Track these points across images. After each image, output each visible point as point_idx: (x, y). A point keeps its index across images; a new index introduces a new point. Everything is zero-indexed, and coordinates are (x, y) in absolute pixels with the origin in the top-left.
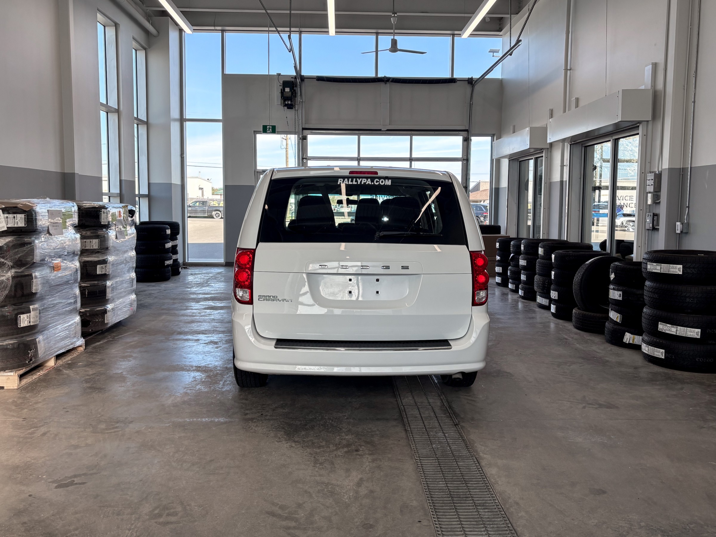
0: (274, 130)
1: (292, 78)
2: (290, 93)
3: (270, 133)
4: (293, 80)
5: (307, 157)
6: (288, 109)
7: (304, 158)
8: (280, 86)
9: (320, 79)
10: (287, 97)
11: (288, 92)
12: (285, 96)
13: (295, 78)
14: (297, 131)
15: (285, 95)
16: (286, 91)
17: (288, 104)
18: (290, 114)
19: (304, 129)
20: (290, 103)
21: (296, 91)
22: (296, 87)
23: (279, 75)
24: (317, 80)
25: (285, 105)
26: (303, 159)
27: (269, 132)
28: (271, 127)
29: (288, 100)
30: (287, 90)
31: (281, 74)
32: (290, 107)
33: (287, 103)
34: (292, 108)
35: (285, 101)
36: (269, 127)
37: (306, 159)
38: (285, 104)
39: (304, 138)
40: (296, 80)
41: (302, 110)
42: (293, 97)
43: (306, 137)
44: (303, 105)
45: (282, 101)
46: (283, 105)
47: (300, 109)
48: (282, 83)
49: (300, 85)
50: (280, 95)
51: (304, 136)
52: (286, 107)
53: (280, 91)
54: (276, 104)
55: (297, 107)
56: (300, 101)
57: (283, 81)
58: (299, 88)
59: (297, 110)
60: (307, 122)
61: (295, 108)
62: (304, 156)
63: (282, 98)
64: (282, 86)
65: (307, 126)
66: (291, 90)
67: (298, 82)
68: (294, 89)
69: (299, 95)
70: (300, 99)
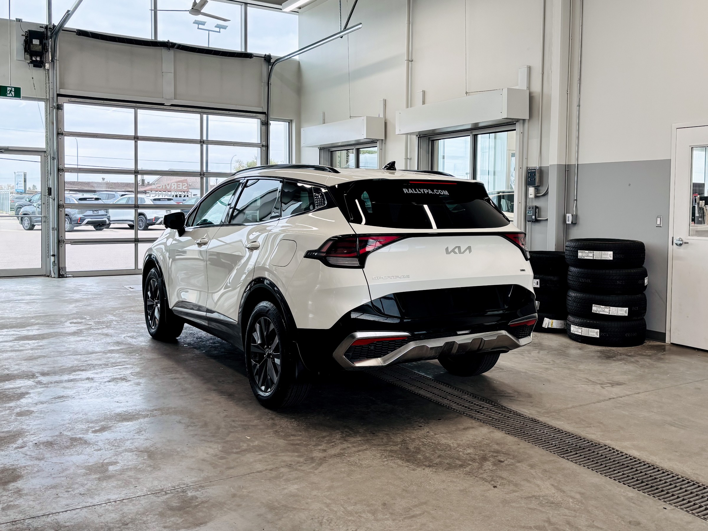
0: (17, 94)
1: (40, 27)
2: (40, 47)
4: (43, 30)
5: (63, 133)
6: (34, 66)
7: (60, 134)
8: (23, 35)
9: (82, 34)
10: (36, 51)
11: (36, 45)
12: (33, 50)
13: (46, 27)
14: (48, 98)
15: (33, 48)
16: (33, 43)
17: (36, 61)
18: (38, 73)
19: (59, 95)
20: (38, 59)
21: (47, 45)
22: (47, 40)
23: (19, 20)
24: (77, 34)
25: (32, 62)
26: (58, 134)
29: (37, 56)
30: (36, 42)
31: (23, 20)
32: (39, 65)
33: (34, 59)
34: (41, 67)
37: (62, 134)
38: (32, 59)
39: (59, 107)
40: (47, 30)
41: (56, 70)
42: (44, 52)
43: (62, 106)
44: (57, 64)
45: (28, 56)
46: (29, 62)
47: (52, 68)
48: (26, 32)
49: (51, 38)
50: (22, 48)
51: (58, 105)
52: (32, 65)
53: (23, 42)
54: (15, 58)
55: (47, 66)
56: (52, 59)
57: (29, 31)
58: (50, 41)
59: (48, 70)
60: (62, 86)
61: (45, 66)
62: (59, 130)
63: (28, 52)
64: (26, 37)
65: (63, 92)
66: (41, 43)
67: (49, 34)
68: (44, 41)
69: (50, 50)
70: (52, 55)
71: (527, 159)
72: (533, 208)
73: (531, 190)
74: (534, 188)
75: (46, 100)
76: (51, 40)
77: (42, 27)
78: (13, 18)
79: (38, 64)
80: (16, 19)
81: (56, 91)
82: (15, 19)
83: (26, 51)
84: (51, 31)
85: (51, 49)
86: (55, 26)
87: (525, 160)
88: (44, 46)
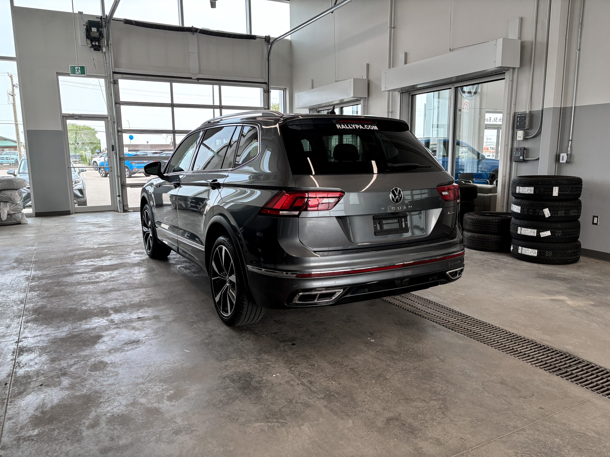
0: (83, 72)
3: (79, 75)
4: (99, 20)
5: (120, 102)
6: (95, 50)
7: (117, 103)
8: (84, 25)
9: (128, 21)
10: (95, 38)
11: (95, 32)
13: (101, 18)
15: (93, 35)
17: (96, 45)
18: (97, 55)
21: (103, 33)
22: (102, 28)
23: (81, 13)
24: (124, 22)
25: (93, 46)
27: (78, 73)
28: (79, 67)
29: (96, 41)
30: (94, 30)
31: (84, 13)
33: (94, 44)
34: (99, 50)
35: (92, 41)
36: (77, 68)
37: (119, 104)
38: (92, 44)
39: (115, 83)
40: (102, 21)
41: (111, 53)
42: (101, 38)
43: (118, 81)
44: (111, 47)
45: (89, 42)
46: (90, 46)
47: (107, 51)
48: (86, 22)
49: (105, 26)
50: (84, 35)
51: (114, 81)
52: (93, 49)
53: (85, 31)
54: (80, 45)
55: (104, 49)
56: (107, 44)
57: (89, 21)
58: (105, 29)
59: (105, 52)
60: (116, 65)
61: (102, 50)
62: (117, 101)
63: (89, 39)
64: (87, 26)
65: (117, 70)
66: (98, 30)
67: (104, 23)
68: (100, 29)
69: (105, 36)
70: (107, 41)
71: (515, 105)
72: (521, 149)
73: (520, 134)
74: (523, 131)
75: (105, 77)
77: (98, 18)
78: (76, 11)
79: (97, 48)
81: (112, 70)
82: (78, 13)
83: (87, 38)
84: (105, 21)
86: (107, 16)
87: (513, 106)
88: (101, 33)
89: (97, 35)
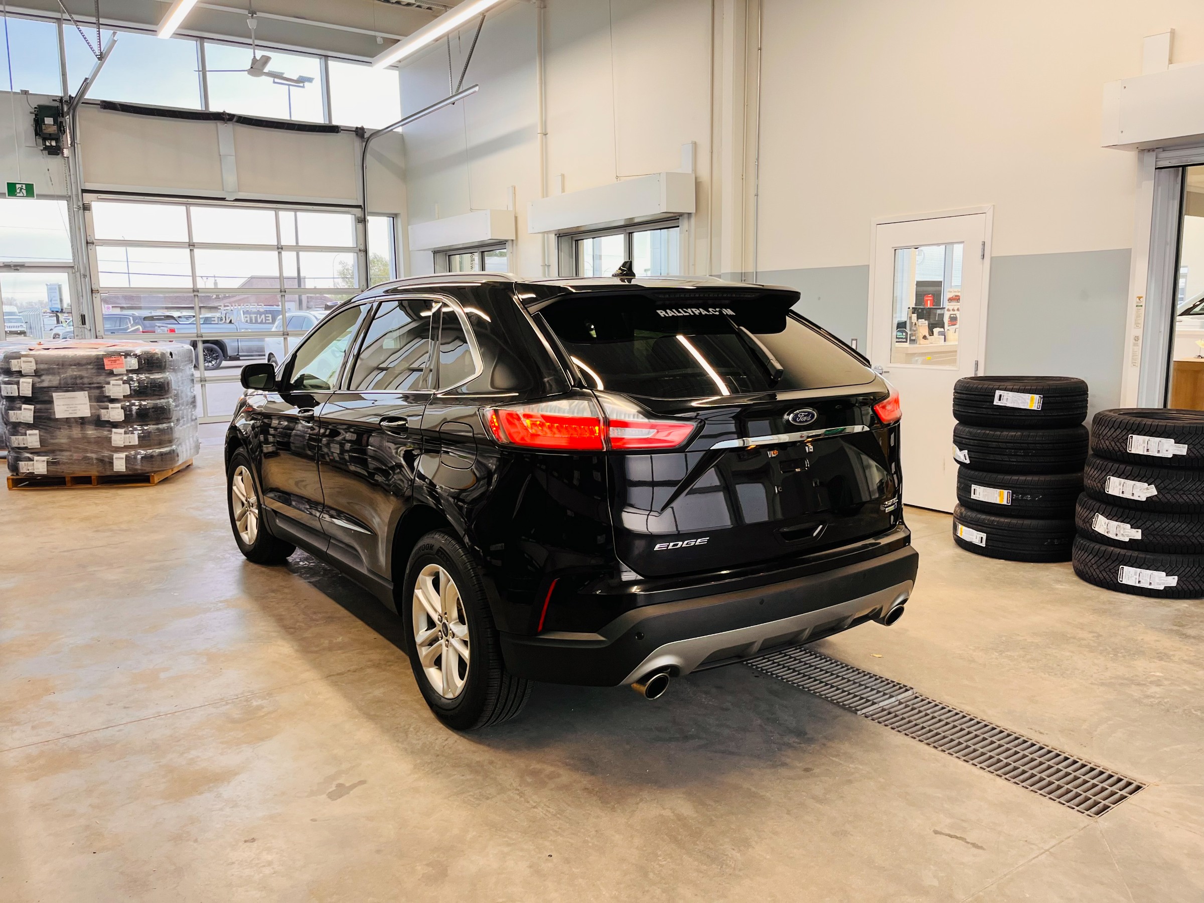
0: (30, 191)
1: (54, 100)
2: (55, 128)
3: (23, 196)
4: (57, 104)
5: (95, 241)
6: (49, 154)
7: (90, 243)
8: (31, 113)
9: (108, 106)
10: (50, 134)
11: (49, 125)
12: (45, 131)
13: (61, 100)
14: (70, 195)
16: (46, 123)
17: (51, 146)
18: (54, 162)
19: (84, 191)
20: (54, 143)
21: (64, 124)
22: (63, 117)
23: (25, 93)
24: (101, 108)
25: (46, 148)
26: (87, 243)
27: (21, 194)
28: (24, 186)
29: (52, 139)
30: (49, 121)
31: (30, 92)
32: (55, 151)
33: (48, 144)
34: (58, 154)
35: (44, 140)
36: (20, 186)
37: (93, 243)
38: (45, 145)
39: (86, 208)
40: (62, 104)
41: (78, 158)
42: (60, 134)
43: (89, 205)
44: (78, 148)
45: (40, 141)
46: (42, 148)
47: (72, 156)
48: (35, 108)
49: (68, 114)
50: (31, 130)
51: (83, 204)
52: (47, 152)
53: (32, 122)
54: (25, 144)
55: (66, 152)
56: (71, 143)
57: (38, 105)
58: (68, 119)
59: (68, 157)
60: (87, 178)
61: (63, 153)
62: (89, 238)
63: (40, 135)
64: (36, 115)
65: (89, 187)
66: (55, 122)
67: (65, 109)
68: (60, 120)
69: (68, 131)
70: (71, 137)
75: (68, 198)
76: (68, 117)
77: (56, 100)
78: (17, 89)
79: (53, 150)
80: (21, 91)
81: (81, 187)
82: (19, 91)
83: (37, 134)
84: (67, 105)
85: (70, 129)
86: (73, 97)
88: (60, 128)
89: (53, 129)
